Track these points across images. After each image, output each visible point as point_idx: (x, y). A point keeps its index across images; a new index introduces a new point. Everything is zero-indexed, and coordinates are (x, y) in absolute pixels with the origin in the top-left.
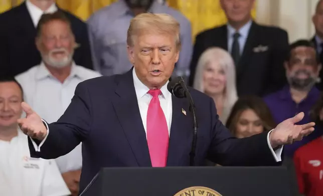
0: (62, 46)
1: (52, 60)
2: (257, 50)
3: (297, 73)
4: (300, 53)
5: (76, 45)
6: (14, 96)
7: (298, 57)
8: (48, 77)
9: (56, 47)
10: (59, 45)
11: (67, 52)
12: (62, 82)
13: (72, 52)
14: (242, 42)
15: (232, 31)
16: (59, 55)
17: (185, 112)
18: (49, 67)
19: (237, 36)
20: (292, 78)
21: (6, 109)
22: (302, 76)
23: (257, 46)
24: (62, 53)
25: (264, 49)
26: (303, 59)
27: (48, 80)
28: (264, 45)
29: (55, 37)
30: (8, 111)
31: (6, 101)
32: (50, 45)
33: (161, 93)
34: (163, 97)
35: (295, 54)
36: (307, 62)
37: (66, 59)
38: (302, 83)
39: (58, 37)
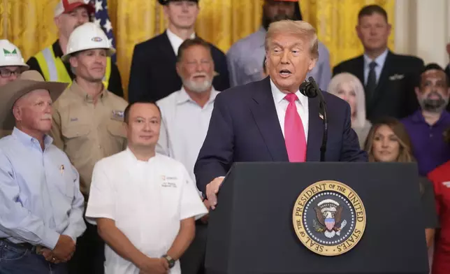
0: (203, 71)
1: (193, 84)
2: (392, 78)
3: (429, 95)
4: (431, 76)
5: (215, 74)
6: (154, 117)
7: (429, 79)
8: (188, 101)
9: (198, 71)
10: (200, 69)
11: (207, 77)
12: (202, 107)
13: (212, 78)
14: (378, 71)
15: (368, 60)
16: (200, 79)
17: (322, 117)
18: (189, 91)
19: (373, 65)
20: (425, 101)
21: (148, 129)
22: (435, 98)
23: (393, 75)
24: (203, 76)
25: (400, 77)
26: (434, 81)
27: (188, 104)
28: (400, 74)
29: (196, 62)
30: (149, 131)
31: (147, 122)
32: (192, 69)
33: (297, 99)
34: (300, 103)
35: (426, 77)
36: (438, 84)
37: (207, 83)
38: (435, 104)
39: (199, 62)
